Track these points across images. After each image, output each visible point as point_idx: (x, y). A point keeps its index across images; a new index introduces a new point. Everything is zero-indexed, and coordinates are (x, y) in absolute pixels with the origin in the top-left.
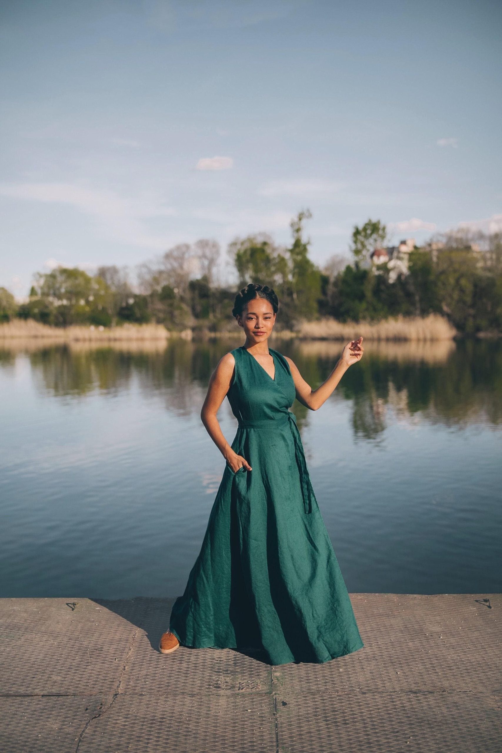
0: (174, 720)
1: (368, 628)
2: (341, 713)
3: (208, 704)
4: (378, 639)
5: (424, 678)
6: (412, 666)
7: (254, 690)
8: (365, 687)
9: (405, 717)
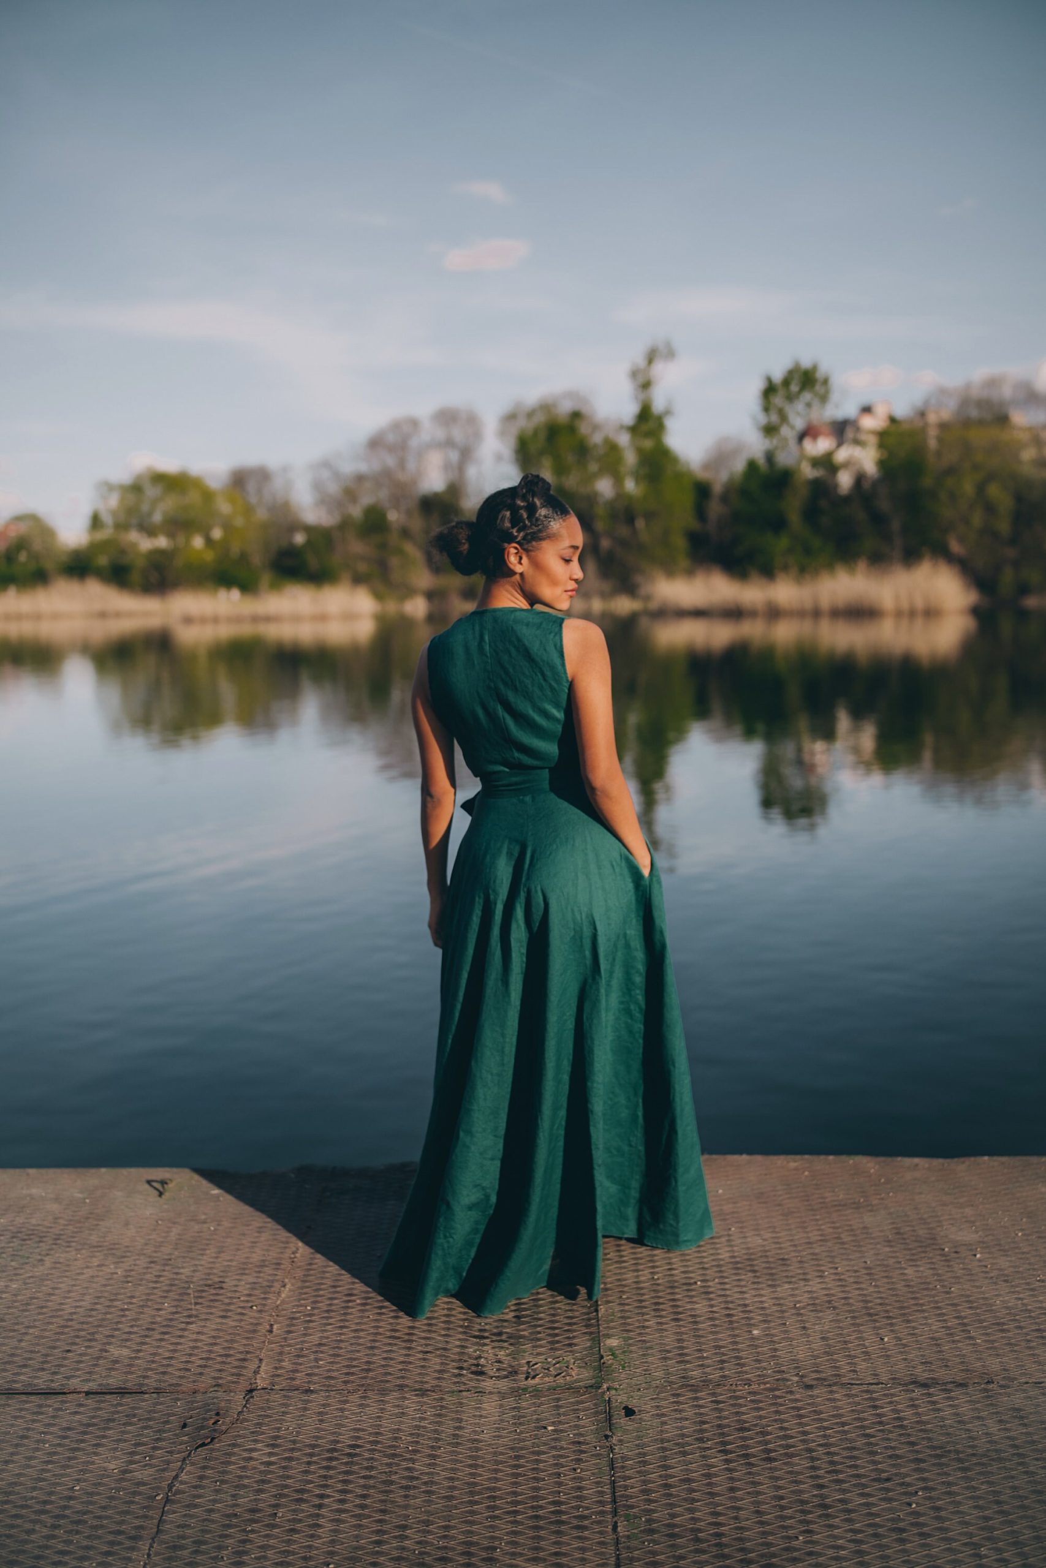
0: (380, 1451)
1: (814, 1236)
2: (757, 1433)
3: (457, 1411)
4: (836, 1260)
5: (943, 1352)
6: (914, 1322)
7: (560, 1380)
8: (812, 1372)
9: (903, 1443)
